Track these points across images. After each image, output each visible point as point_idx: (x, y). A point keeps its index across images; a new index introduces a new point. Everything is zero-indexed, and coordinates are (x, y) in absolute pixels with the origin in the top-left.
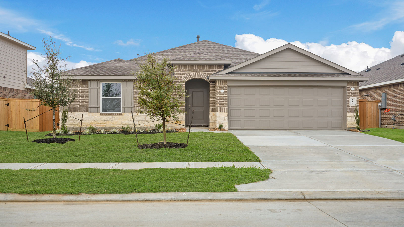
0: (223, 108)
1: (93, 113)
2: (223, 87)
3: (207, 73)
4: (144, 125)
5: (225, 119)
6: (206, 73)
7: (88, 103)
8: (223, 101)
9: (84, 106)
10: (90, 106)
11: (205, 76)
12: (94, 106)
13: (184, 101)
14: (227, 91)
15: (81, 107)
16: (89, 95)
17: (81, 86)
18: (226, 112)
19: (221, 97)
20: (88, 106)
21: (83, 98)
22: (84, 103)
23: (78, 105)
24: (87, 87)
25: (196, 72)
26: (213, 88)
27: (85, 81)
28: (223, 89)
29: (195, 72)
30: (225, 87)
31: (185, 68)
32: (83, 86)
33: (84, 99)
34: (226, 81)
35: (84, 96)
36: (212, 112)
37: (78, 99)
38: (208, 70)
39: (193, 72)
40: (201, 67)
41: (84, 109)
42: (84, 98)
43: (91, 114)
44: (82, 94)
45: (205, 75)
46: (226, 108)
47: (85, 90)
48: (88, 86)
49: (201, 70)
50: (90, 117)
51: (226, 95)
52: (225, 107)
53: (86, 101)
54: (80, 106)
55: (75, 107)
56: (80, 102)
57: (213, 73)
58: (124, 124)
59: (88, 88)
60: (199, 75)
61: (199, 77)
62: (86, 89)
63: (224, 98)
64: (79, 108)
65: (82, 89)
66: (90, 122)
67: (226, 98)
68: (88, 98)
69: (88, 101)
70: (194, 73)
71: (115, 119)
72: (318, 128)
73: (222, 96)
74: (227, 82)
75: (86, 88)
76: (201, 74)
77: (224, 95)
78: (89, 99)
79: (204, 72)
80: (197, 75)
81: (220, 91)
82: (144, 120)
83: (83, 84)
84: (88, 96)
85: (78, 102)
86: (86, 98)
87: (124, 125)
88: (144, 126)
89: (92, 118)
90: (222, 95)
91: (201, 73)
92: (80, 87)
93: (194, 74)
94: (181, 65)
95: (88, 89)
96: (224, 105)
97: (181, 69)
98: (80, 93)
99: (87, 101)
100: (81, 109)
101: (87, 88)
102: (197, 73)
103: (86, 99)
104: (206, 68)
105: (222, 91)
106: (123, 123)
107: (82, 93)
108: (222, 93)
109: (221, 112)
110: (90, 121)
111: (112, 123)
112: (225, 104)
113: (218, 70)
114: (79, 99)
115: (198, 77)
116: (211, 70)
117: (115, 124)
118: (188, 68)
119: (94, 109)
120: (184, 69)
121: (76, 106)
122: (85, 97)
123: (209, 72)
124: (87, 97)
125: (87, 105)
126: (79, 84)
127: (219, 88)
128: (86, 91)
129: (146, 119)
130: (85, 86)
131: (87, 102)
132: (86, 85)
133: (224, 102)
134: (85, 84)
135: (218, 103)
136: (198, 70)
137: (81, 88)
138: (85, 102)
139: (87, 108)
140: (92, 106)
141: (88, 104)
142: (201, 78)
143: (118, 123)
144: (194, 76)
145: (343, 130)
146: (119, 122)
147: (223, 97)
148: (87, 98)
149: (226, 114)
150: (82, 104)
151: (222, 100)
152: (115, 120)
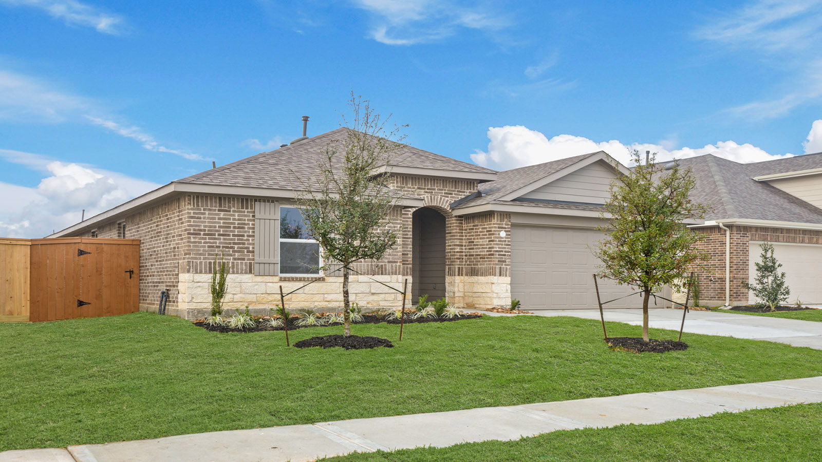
0: (503, 268)
1: (263, 277)
2: (504, 226)
3: (451, 197)
4: (368, 303)
5: (507, 290)
6: (448, 197)
7: (253, 252)
8: (504, 253)
9: (244, 259)
10: (257, 259)
11: (447, 202)
12: (267, 260)
13: (410, 251)
14: (509, 235)
15: (238, 262)
16: (256, 234)
17: (238, 212)
18: (509, 276)
19: (500, 246)
20: (253, 260)
21: (242, 240)
22: (243, 252)
23: (231, 256)
24: (251, 215)
25: (432, 192)
26: (460, 226)
27: (247, 200)
28: (504, 230)
29: (429, 193)
30: (506, 227)
31: (412, 185)
32: (242, 212)
33: (244, 244)
34: (509, 215)
35: (243, 236)
36: (459, 275)
37: (230, 243)
38: (451, 191)
39: (426, 192)
40: (440, 183)
41: (244, 266)
42: (245, 240)
43: (259, 279)
44: (240, 232)
45: (448, 200)
46: (508, 267)
47: (246, 222)
48: (254, 212)
49: (440, 190)
50: (256, 285)
51: (508, 241)
52: (508, 265)
53: (249, 248)
54: (235, 259)
55: (224, 261)
56: (236, 249)
57: (460, 197)
58: (328, 301)
59: (254, 216)
60: (437, 199)
61: (437, 203)
62: (248, 220)
63: (504, 248)
64: (233, 263)
65: (239, 220)
66: (257, 297)
67: (508, 248)
68: (253, 240)
69: (253, 248)
70: (429, 195)
71: (310, 290)
72: (632, 306)
73: (502, 245)
74: (510, 218)
75: (249, 216)
76: (441, 199)
77: (505, 241)
78: (256, 242)
79: (445, 193)
80: (434, 199)
81: (499, 234)
82: (368, 291)
83: (243, 208)
84: (254, 236)
85: (231, 250)
86: (248, 240)
87: (327, 303)
88: (368, 305)
89: (261, 288)
90: (502, 241)
91: (439, 197)
92: (237, 214)
93: (427, 197)
94: (406, 178)
95: (254, 220)
96: (505, 262)
97: (407, 185)
98: (234, 227)
99: (251, 247)
100: (237, 265)
101: (251, 218)
102: (433, 196)
103: (248, 244)
104: (449, 188)
105: (503, 234)
106: (326, 299)
107: (239, 228)
108: (503, 238)
109: (500, 275)
110: (258, 295)
111: (303, 299)
112: (507, 261)
113: (468, 191)
114: (234, 243)
115: (434, 204)
116: (458, 191)
117: (309, 300)
118: (419, 183)
119: (267, 266)
120: (410, 186)
121: (226, 259)
122: (245, 238)
123: (453, 195)
124: (250, 239)
125: (251, 257)
126: (234, 207)
127: (499, 228)
128: (249, 224)
129: (370, 289)
130: (248, 212)
131: (251, 249)
132: (249, 210)
133: (505, 255)
134: (247, 208)
135: (497, 258)
136: (434, 189)
137: (238, 216)
138: (246, 250)
139: (250, 264)
140: (262, 260)
141: (254, 256)
142: (440, 206)
143: (316, 299)
144: (428, 202)
145: (663, 308)
146: (318, 297)
147: (504, 246)
148: (251, 242)
149: (508, 280)
150: (239, 254)
151: (502, 251)
152: (311, 292)
